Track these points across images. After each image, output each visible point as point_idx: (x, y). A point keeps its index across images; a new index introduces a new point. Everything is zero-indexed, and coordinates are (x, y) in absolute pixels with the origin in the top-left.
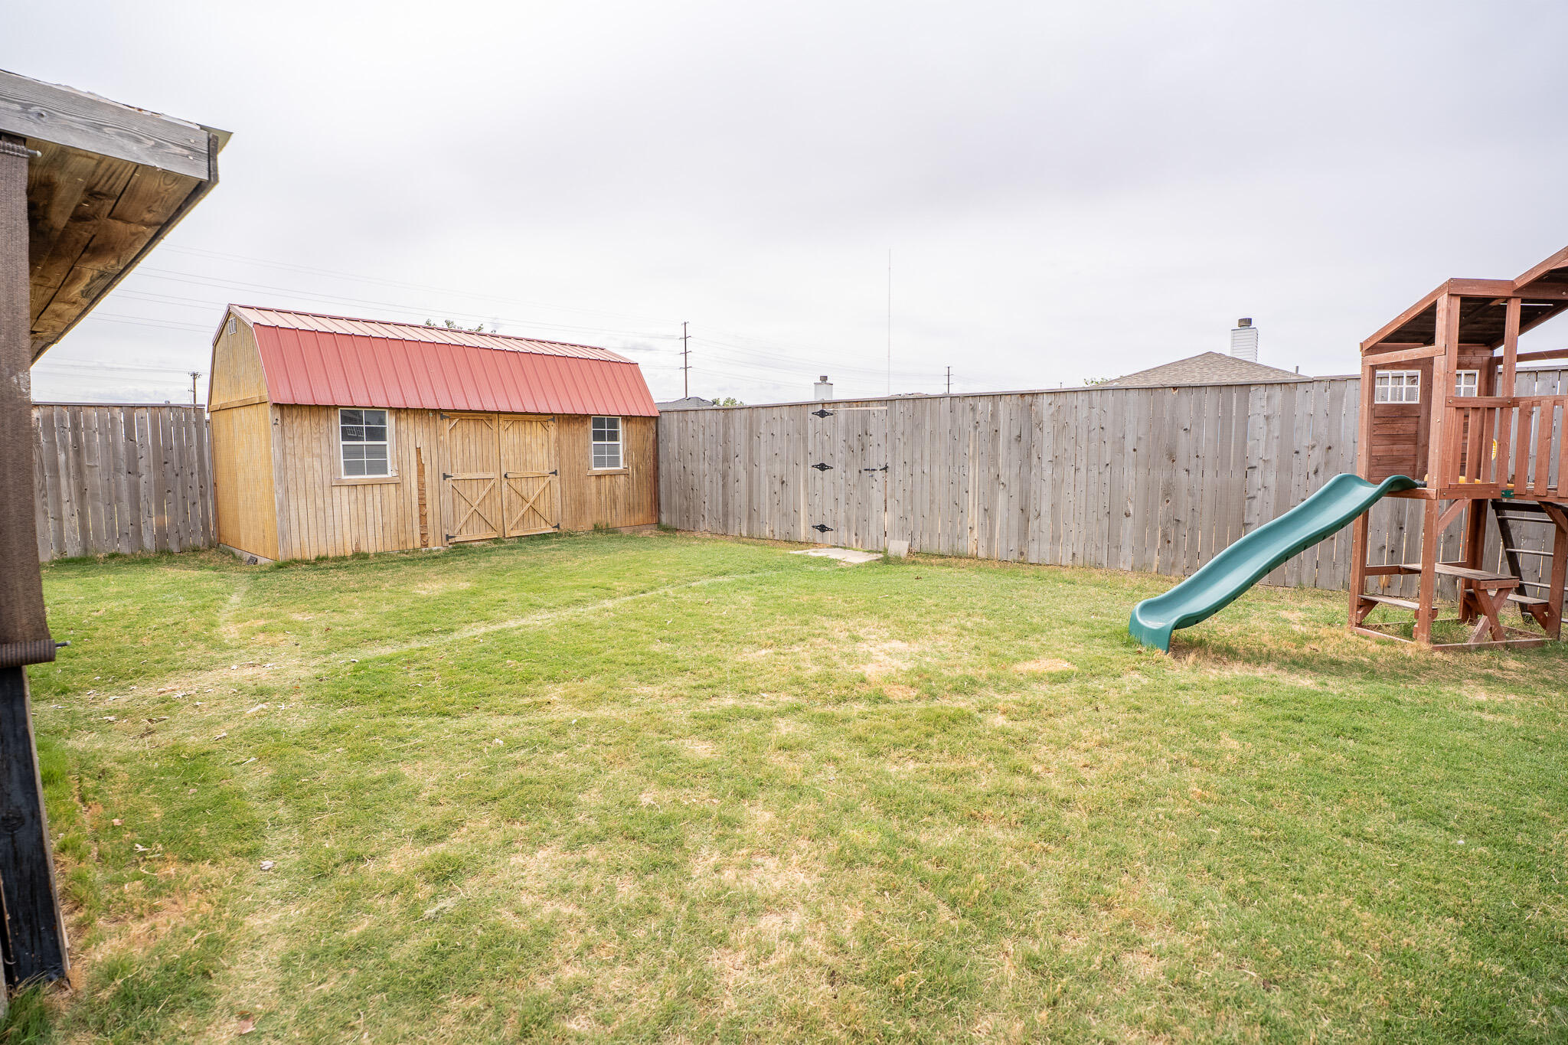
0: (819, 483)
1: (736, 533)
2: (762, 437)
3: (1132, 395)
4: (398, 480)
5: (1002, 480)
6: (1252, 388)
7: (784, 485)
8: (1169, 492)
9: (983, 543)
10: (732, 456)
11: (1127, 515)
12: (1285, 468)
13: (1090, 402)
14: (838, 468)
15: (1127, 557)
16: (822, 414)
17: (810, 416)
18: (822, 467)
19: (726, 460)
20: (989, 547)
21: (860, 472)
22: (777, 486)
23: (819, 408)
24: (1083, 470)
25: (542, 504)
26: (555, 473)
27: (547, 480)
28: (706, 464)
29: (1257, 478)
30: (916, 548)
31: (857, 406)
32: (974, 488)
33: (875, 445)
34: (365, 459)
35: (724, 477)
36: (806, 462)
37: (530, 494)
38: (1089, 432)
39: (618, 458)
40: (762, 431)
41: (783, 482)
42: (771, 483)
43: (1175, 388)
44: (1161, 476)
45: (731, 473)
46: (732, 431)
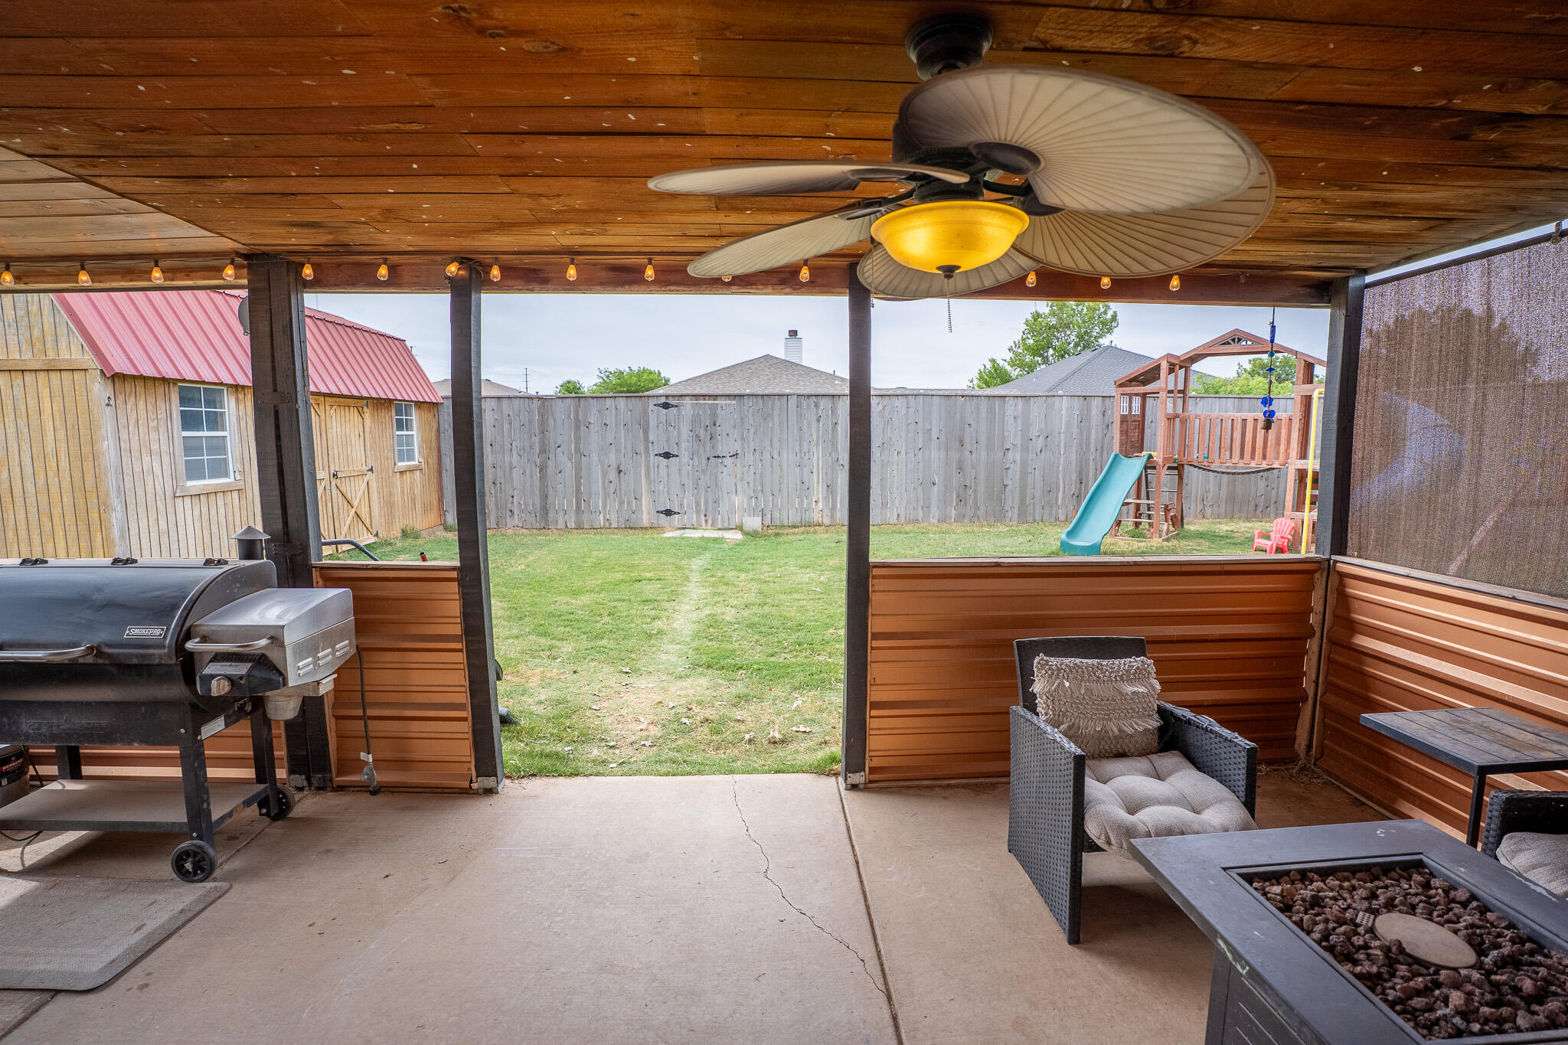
0: (663, 472)
1: (561, 525)
2: (591, 427)
3: (936, 400)
4: (241, 485)
5: (841, 462)
6: (1007, 399)
7: (622, 474)
8: (960, 468)
9: (827, 512)
10: (553, 446)
11: (934, 484)
12: (1025, 449)
13: (908, 404)
14: (685, 458)
15: (935, 512)
16: (666, 406)
17: (651, 407)
18: (667, 455)
19: (543, 451)
20: (832, 517)
21: (708, 459)
22: (612, 475)
23: (663, 400)
24: (903, 453)
25: (363, 510)
26: (371, 470)
27: (366, 479)
28: (515, 455)
29: (1010, 455)
30: (767, 522)
31: (704, 399)
32: (818, 469)
33: (724, 434)
34: (205, 457)
35: (543, 469)
36: (647, 450)
37: (354, 496)
38: (908, 425)
39: (413, 450)
40: (592, 421)
41: (620, 472)
42: (604, 475)
43: (962, 396)
44: (954, 456)
45: (551, 464)
46: (551, 421)
